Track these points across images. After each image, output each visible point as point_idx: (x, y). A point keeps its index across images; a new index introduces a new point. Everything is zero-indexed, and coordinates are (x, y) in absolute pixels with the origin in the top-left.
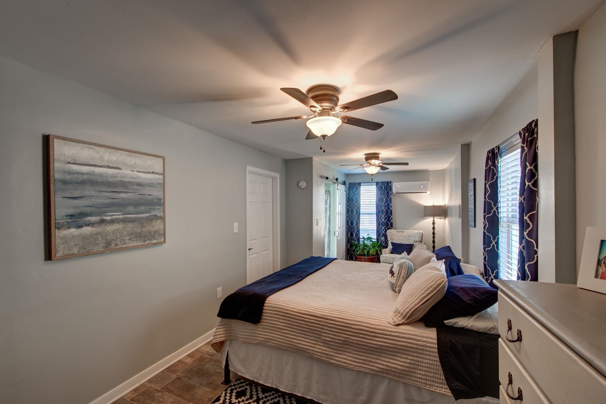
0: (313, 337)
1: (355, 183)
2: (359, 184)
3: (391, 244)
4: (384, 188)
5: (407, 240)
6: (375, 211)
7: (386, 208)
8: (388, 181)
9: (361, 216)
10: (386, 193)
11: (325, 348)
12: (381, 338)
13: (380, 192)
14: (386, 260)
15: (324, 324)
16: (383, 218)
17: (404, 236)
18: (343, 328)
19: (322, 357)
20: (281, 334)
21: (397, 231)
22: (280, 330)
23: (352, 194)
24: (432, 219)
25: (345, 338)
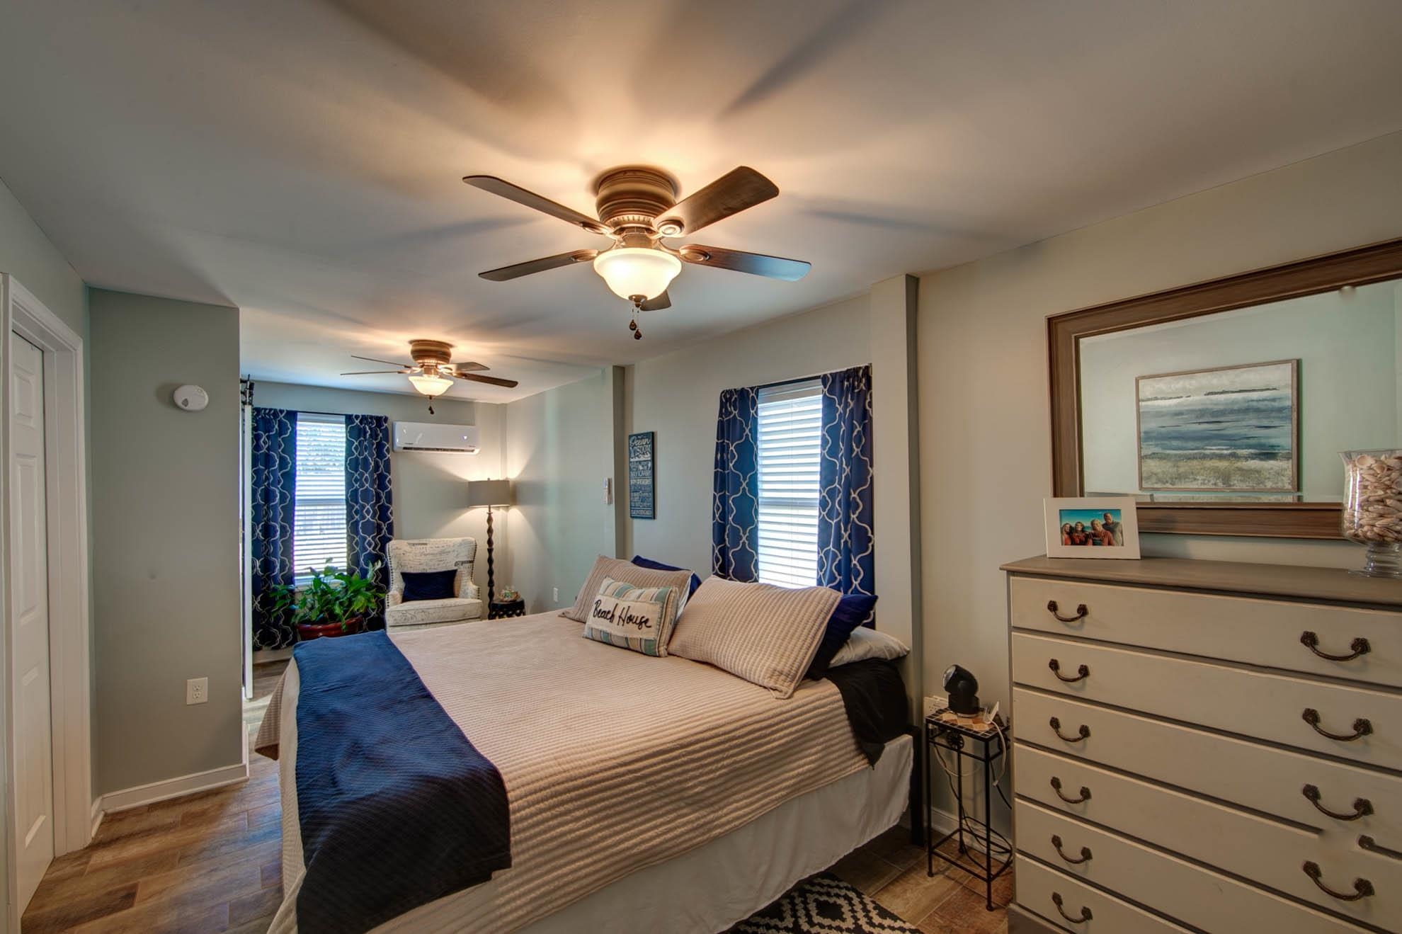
0: (667, 804)
1: (275, 410)
2: (292, 416)
3: (400, 578)
4: (368, 431)
5: (437, 563)
6: (344, 493)
7: (376, 486)
8: (379, 415)
9: (296, 508)
10: (375, 446)
11: (697, 815)
12: (782, 730)
13: (356, 443)
14: (405, 619)
15: (685, 759)
16: (368, 512)
17: (429, 554)
18: (722, 747)
19: (695, 838)
20: (585, 852)
21: (409, 544)
22: (577, 845)
23: (265, 442)
24: (487, 510)
25: (728, 765)
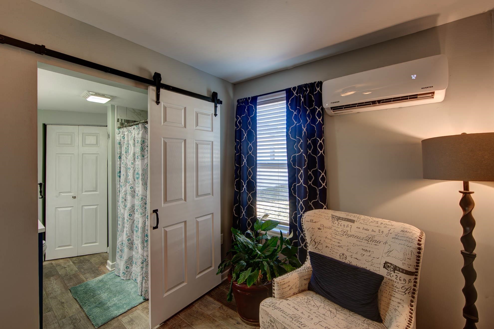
1: (246, 99)
2: (254, 99)
4: (303, 99)
5: (361, 252)
7: (310, 151)
13: (295, 113)
16: (302, 176)
17: (353, 235)
23: (240, 123)
